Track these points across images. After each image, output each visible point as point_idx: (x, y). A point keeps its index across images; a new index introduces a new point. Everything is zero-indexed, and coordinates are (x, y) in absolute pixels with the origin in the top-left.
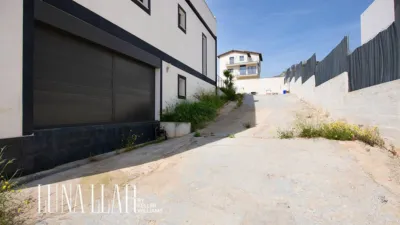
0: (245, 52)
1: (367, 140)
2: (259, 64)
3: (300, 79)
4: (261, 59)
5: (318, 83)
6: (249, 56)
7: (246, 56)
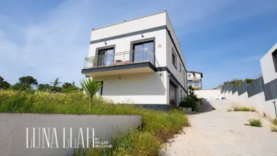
0: (191, 72)
1: (253, 111)
2: (201, 80)
3: (231, 92)
4: (202, 76)
5: (239, 94)
6: (194, 75)
7: (192, 75)
